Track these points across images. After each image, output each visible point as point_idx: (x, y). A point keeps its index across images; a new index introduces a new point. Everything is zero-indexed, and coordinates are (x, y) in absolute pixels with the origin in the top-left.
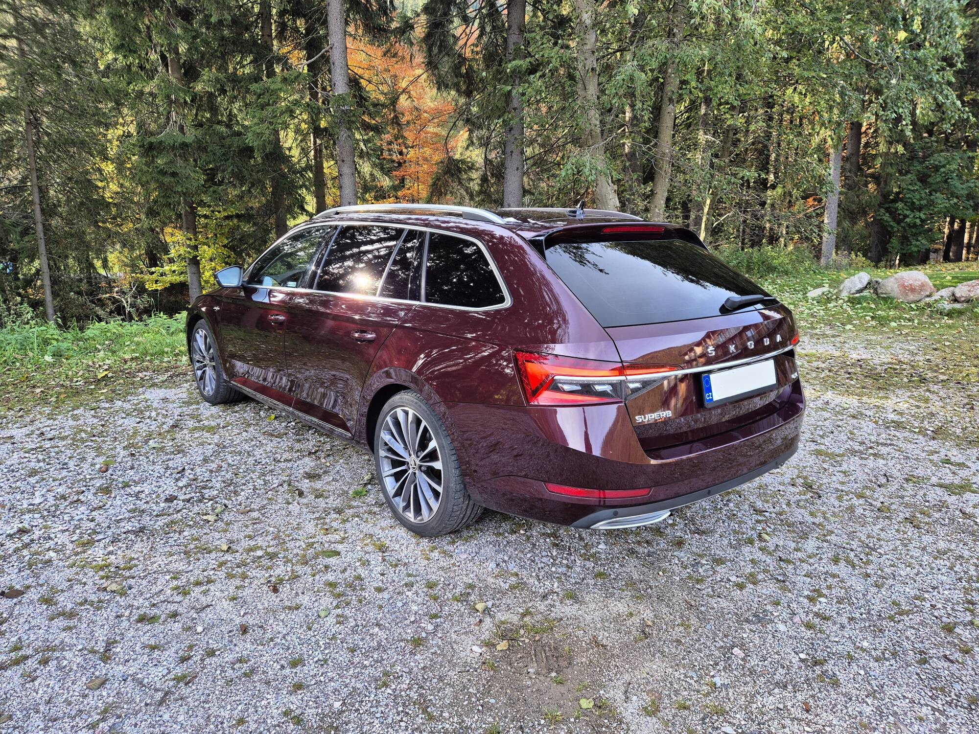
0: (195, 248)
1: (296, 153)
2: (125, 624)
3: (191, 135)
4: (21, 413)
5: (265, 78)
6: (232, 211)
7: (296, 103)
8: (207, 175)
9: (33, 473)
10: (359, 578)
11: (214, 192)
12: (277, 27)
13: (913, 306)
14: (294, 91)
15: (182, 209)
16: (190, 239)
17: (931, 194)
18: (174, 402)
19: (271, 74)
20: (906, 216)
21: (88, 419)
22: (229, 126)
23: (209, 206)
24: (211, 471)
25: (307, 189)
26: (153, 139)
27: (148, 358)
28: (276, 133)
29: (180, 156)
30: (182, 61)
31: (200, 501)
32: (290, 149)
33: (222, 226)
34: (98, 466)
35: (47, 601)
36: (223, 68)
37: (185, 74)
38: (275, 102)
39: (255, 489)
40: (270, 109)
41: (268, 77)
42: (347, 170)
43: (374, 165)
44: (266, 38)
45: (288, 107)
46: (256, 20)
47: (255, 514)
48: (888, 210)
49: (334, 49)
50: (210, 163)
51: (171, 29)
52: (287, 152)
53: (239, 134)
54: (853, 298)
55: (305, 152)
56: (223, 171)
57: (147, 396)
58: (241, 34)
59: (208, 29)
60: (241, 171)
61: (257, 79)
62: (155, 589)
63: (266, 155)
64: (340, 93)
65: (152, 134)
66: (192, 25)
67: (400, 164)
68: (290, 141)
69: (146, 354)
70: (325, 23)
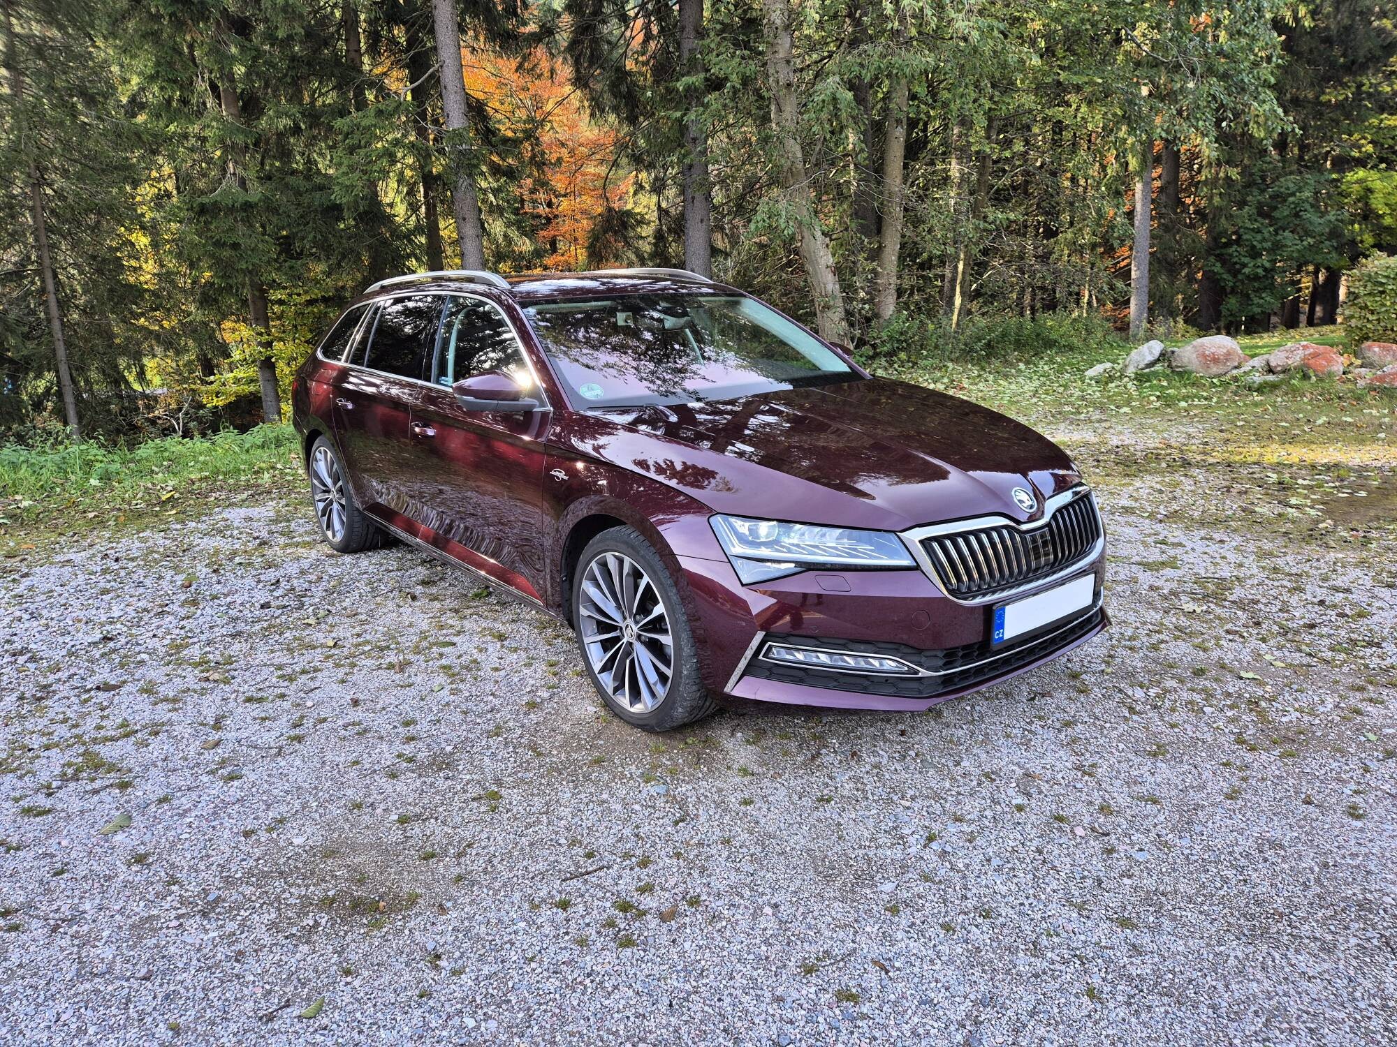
0: (269, 345)
1: (401, 210)
2: (232, 704)
3: (256, 192)
4: (76, 538)
5: (353, 110)
6: (317, 293)
7: (397, 143)
8: (280, 245)
9: (105, 592)
10: (475, 661)
11: (291, 268)
12: (368, 38)
13: (1215, 381)
14: (394, 127)
15: (247, 293)
16: (261, 334)
17: (1277, 233)
18: (259, 520)
19: (361, 105)
20: (1245, 265)
21: (159, 540)
22: (308, 178)
23: (285, 288)
24: (310, 582)
25: (418, 259)
26: (205, 200)
27: (221, 477)
28: (372, 185)
29: (242, 220)
30: (239, 91)
31: (299, 608)
32: (391, 205)
33: (303, 314)
34: (179, 583)
35: (148, 691)
36: (296, 98)
37: (244, 108)
38: (369, 143)
39: (361, 595)
40: (362, 152)
41: (358, 110)
42: (470, 230)
43: (509, 224)
44: (353, 54)
45: (386, 150)
46: (338, 31)
47: (363, 617)
48: (1220, 258)
49: (445, 69)
50: (283, 228)
51: (223, 48)
52: (388, 210)
53: (321, 188)
54: (1142, 375)
55: (413, 208)
56: (303, 239)
57: (225, 515)
58: (316, 51)
59: (272, 45)
60: (326, 239)
61: (343, 113)
62: (258, 678)
63: (359, 215)
64: (456, 127)
65: (203, 193)
66: (251, 41)
67: (549, 220)
68: (391, 194)
69: (218, 473)
70: (432, 31)
